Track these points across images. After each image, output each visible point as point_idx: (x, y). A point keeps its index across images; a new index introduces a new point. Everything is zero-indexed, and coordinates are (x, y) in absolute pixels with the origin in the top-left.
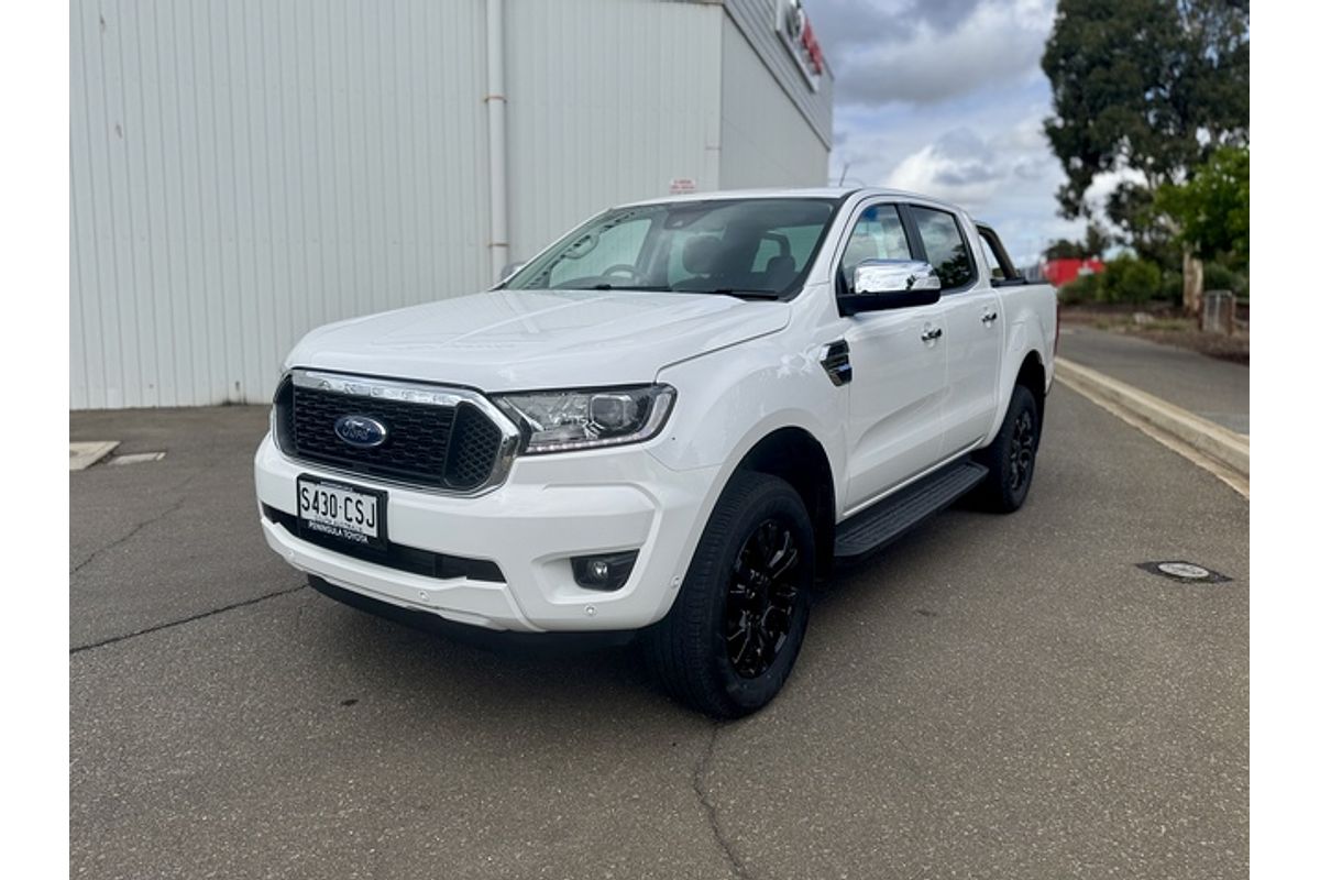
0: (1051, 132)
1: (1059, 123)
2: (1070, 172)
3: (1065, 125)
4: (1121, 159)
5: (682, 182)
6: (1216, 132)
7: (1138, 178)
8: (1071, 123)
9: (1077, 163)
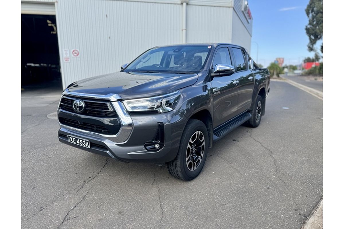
8: (312, 27)
9: (313, 37)
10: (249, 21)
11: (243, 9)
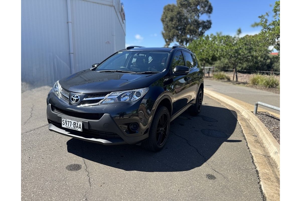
0: (163, 34)
1: (164, 32)
2: (166, 42)
3: (165, 33)
4: (175, 40)
5: (108, 42)
6: (190, 36)
7: (178, 44)
8: (166, 32)
9: (167, 40)
10: (124, 21)
11: (120, 10)
